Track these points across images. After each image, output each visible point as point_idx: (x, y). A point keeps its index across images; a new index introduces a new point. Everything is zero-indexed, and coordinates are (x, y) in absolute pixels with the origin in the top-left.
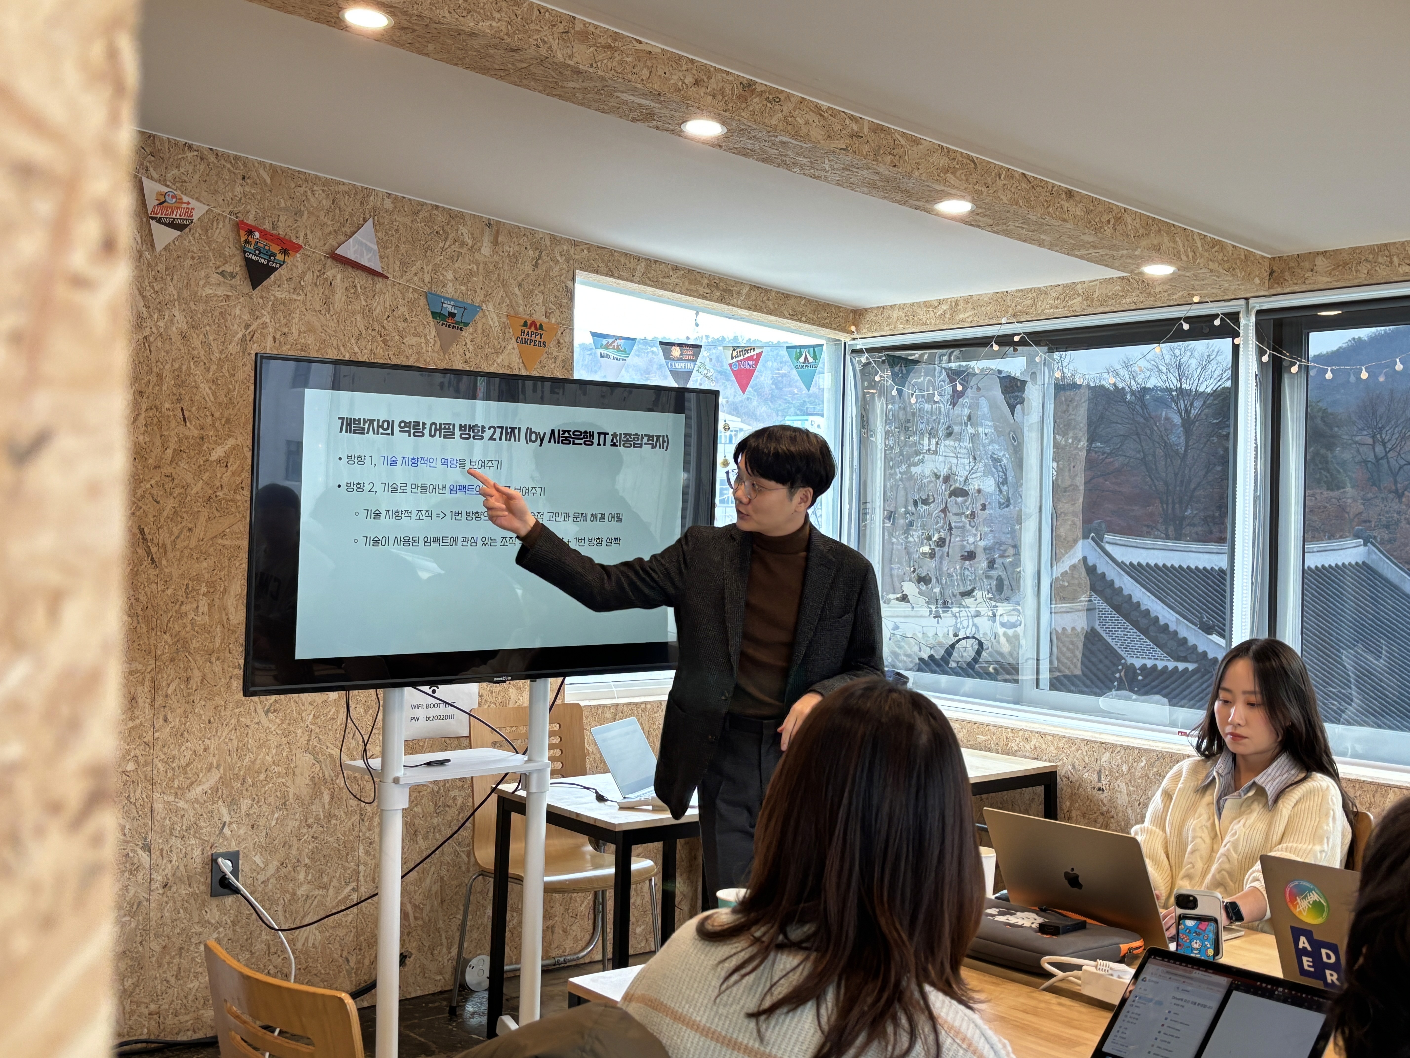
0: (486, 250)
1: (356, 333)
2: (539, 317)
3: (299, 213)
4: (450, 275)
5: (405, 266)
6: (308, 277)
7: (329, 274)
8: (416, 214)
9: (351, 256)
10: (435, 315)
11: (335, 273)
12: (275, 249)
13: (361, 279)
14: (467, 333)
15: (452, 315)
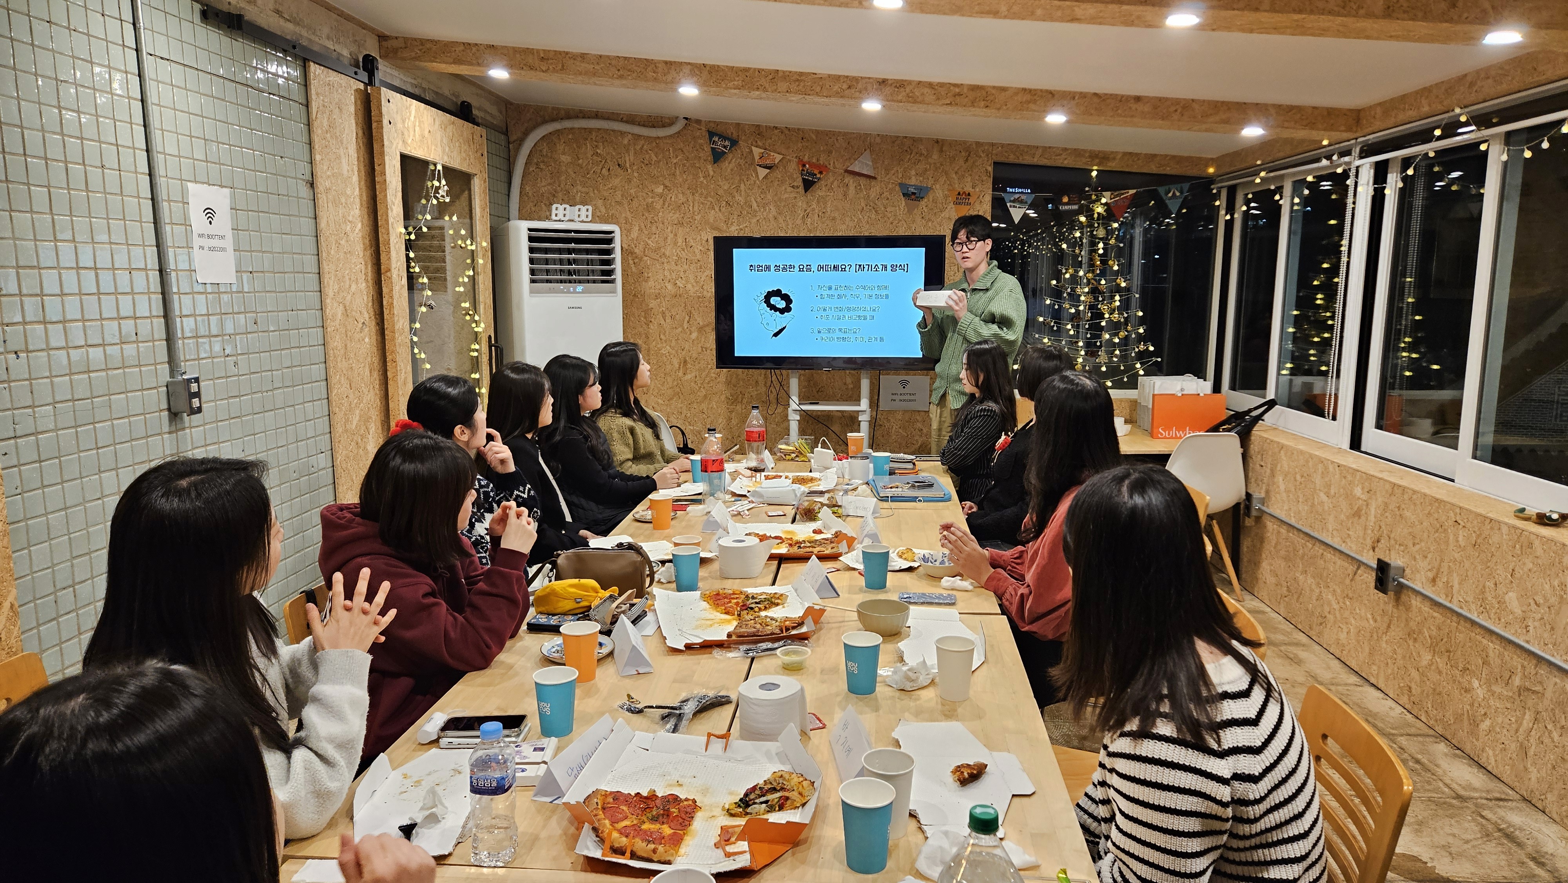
0: (935, 156)
1: (860, 208)
2: (968, 189)
3: (830, 152)
4: (913, 172)
5: (887, 171)
6: (836, 183)
7: (846, 180)
8: (893, 142)
9: (857, 170)
10: (904, 195)
11: (849, 179)
12: (816, 172)
13: (863, 181)
14: (923, 203)
15: (914, 194)
